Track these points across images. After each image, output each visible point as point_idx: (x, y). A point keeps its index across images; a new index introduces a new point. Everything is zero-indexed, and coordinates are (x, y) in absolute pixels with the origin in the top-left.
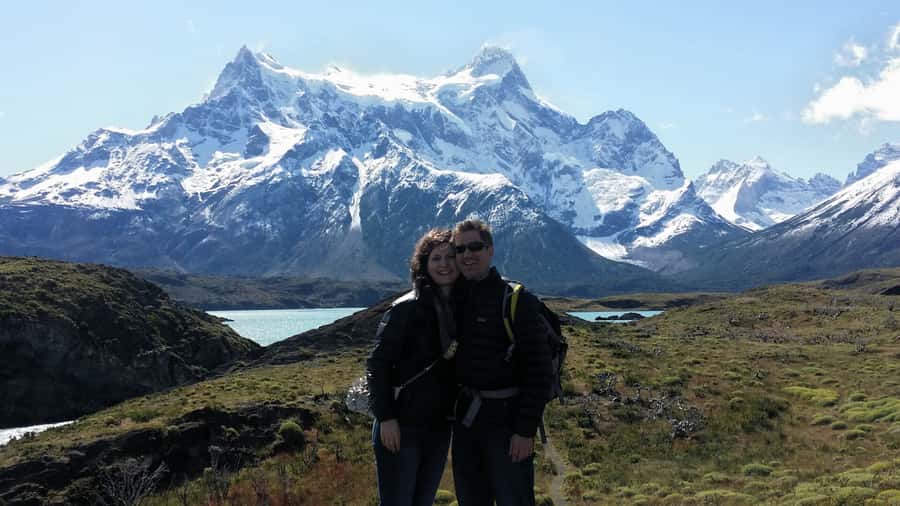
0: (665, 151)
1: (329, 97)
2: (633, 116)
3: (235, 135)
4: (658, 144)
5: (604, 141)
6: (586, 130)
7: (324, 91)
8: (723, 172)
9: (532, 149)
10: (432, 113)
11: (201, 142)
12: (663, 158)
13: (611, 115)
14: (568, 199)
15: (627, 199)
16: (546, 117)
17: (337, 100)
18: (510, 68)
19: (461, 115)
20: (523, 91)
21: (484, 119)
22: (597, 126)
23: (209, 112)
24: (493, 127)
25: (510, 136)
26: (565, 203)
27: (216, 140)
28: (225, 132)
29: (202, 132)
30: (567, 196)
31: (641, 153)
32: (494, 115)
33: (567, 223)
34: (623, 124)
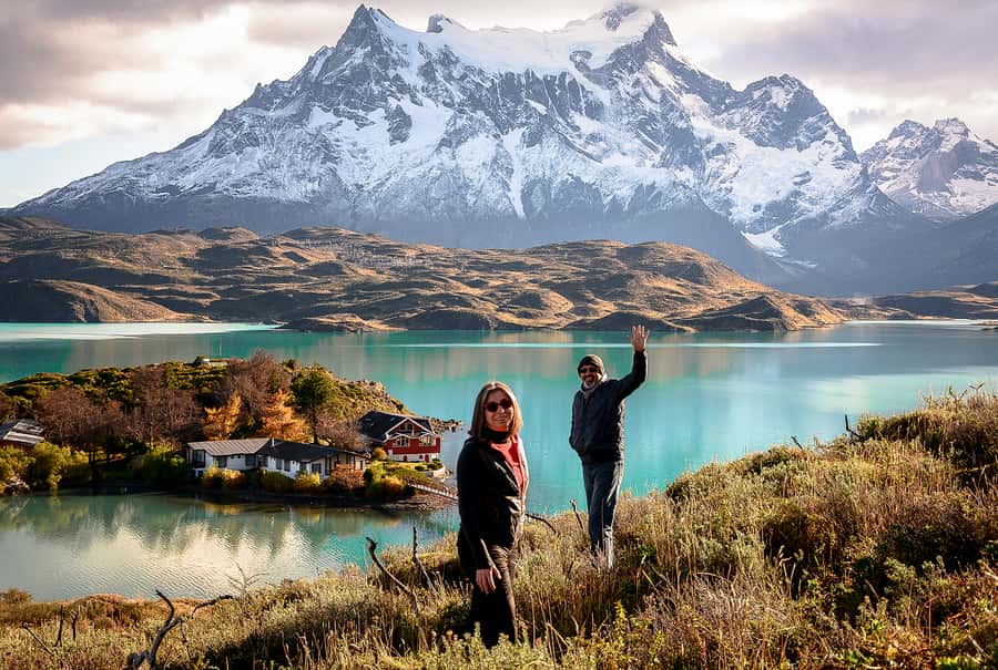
0: (835, 127)
1: (451, 62)
2: (800, 83)
3: (372, 116)
4: (828, 118)
5: (763, 113)
6: (742, 99)
7: (445, 54)
8: (907, 138)
9: (681, 124)
10: (567, 80)
11: (338, 125)
12: (832, 136)
13: (772, 81)
14: (723, 186)
15: (790, 187)
16: (694, 81)
17: (458, 65)
18: (652, 19)
19: (598, 81)
20: (667, 47)
21: (625, 87)
22: (756, 95)
23: (341, 89)
24: (636, 97)
25: (657, 109)
26: (720, 190)
27: (353, 121)
28: (361, 113)
29: (337, 113)
30: (721, 182)
31: (807, 128)
32: (637, 83)
33: (723, 213)
34: (788, 94)
